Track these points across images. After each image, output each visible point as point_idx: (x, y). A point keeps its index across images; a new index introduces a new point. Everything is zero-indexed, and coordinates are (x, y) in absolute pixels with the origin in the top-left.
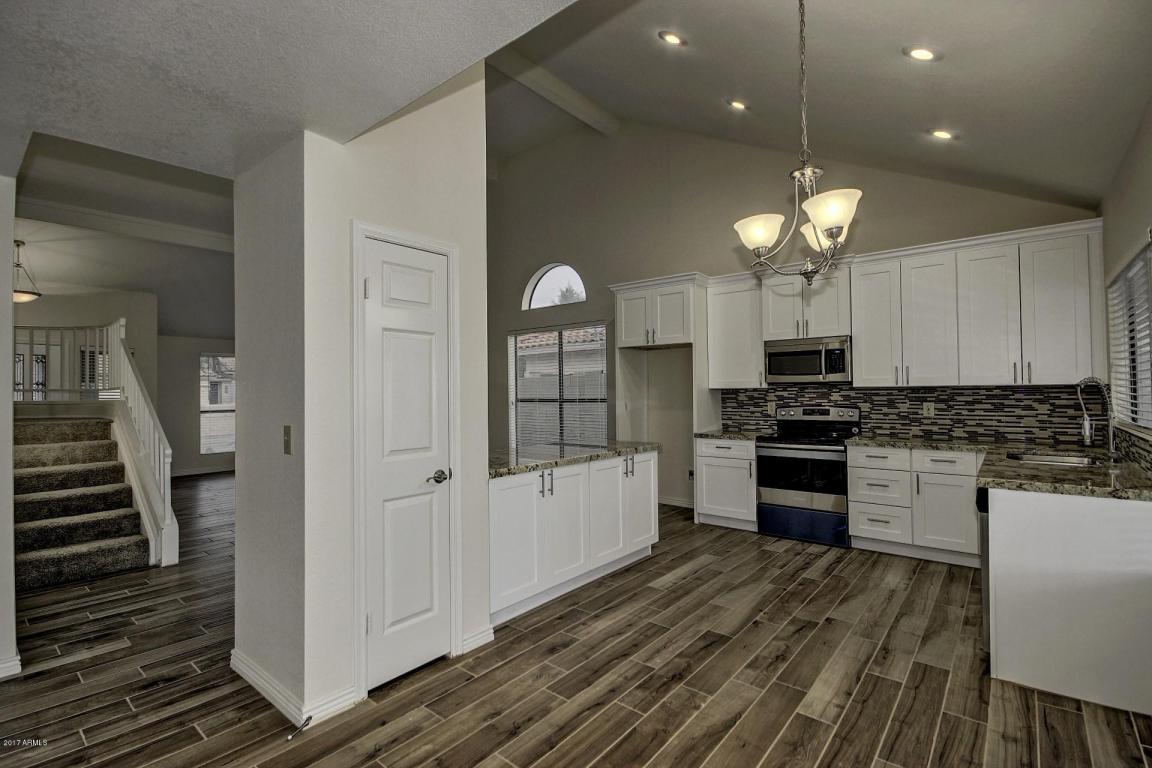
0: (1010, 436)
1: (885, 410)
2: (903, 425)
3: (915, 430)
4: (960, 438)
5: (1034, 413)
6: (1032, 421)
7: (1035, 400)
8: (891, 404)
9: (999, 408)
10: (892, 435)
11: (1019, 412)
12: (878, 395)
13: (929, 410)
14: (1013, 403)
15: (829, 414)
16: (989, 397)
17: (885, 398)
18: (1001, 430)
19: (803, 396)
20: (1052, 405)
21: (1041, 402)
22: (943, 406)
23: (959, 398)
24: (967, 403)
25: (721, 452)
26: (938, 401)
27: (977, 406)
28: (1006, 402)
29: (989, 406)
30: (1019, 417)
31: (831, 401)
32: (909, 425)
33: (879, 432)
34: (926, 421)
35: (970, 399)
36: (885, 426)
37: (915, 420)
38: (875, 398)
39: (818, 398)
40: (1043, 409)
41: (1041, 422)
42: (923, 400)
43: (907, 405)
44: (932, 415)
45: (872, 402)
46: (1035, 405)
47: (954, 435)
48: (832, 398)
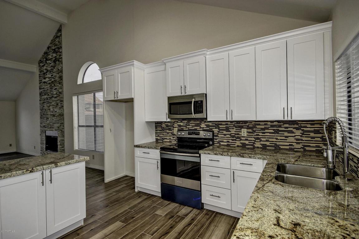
0: (282, 147)
1: (225, 132)
2: (233, 140)
3: (238, 143)
4: (258, 147)
5: (293, 135)
6: (292, 139)
7: (294, 128)
8: (227, 129)
9: (277, 132)
10: (228, 145)
11: (286, 134)
12: (221, 124)
13: (244, 132)
14: (283, 129)
15: (199, 135)
16: (272, 126)
17: (224, 126)
18: (278, 143)
19: (189, 125)
20: (303, 130)
21: (297, 129)
22: (250, 130)
23: (258, 127)
24: (262, 129)
25: (146, 155)
26: (248, 128)
27: (266, 131)
28: (280, 129)
29: (272, 131)
30: (287, 137)
31: (201, 128)
32: (235, 140)
33: (222, 143)
34: (243, 138)
35: (263, 127)
36: (225, 141)
37: (238, 138)
38: (220, 126)
39: (195, 126)
40: (298, 133)
41: (297, 139)
42: (242, 127)
43: (234, 130)
44: (246, 135)
45: (219, 128)
46: (294, 130)
47: (256, 146)
48: (201, 126)
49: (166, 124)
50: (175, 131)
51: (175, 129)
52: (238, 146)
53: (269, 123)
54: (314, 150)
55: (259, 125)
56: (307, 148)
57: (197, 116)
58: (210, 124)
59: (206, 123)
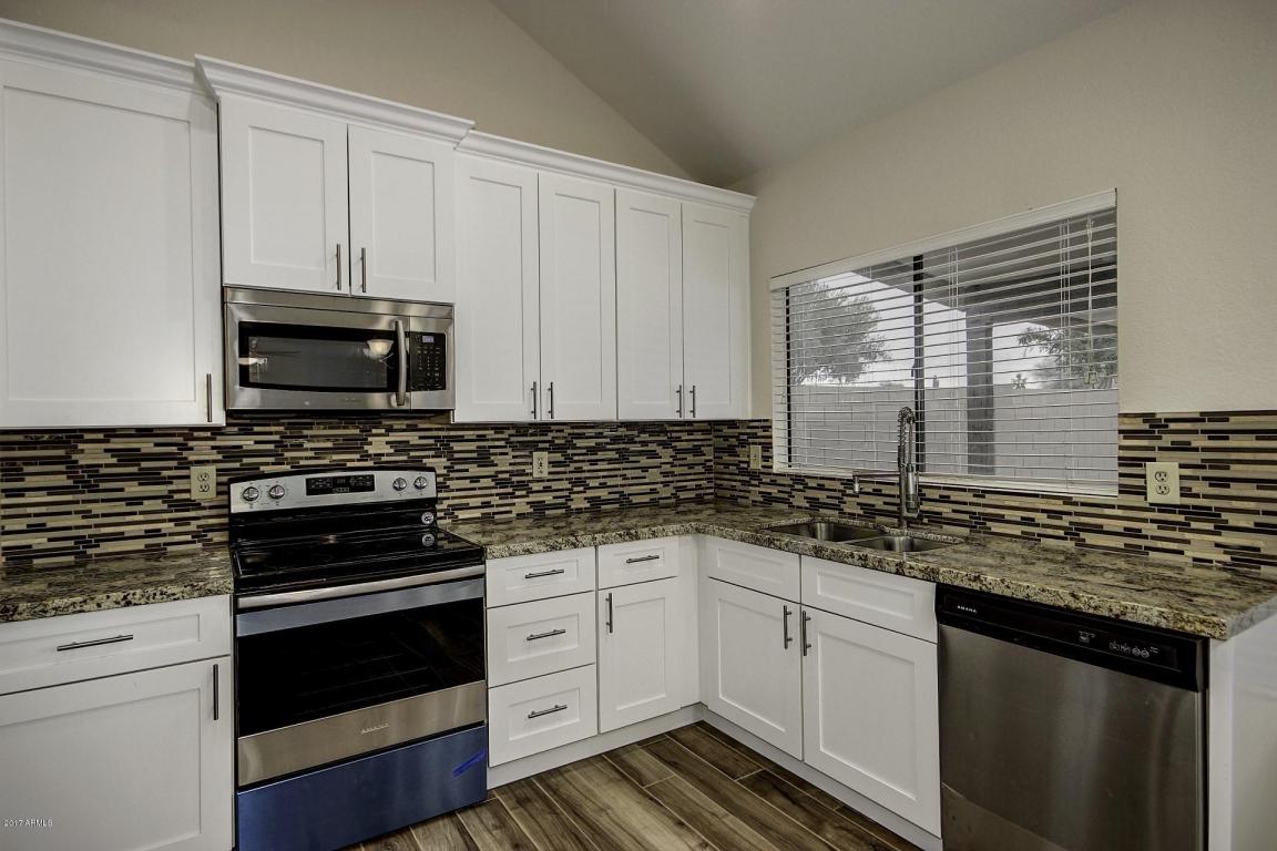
0: (635, 500)
1: (474, 470)
2: (502, 496)
3: (521, 505)
4: (579, 511)
5: (656, 461)
6: (654, 475)
7: (660, 443)
8: (483, 458)
9: (623, 456)
10: (487, 519)
11: (644, 461)
12: (461, 439)
13: (540, 465)
14: (638, 447)
15: (372, 488)
16: (615, 440)
17: (472, 446)
18: (627, 490)
19: (299, 447)
20: (675, 449)
21: (664, 444)
22: (558, 457)
23: (580, 443)
24: (592, 450)
26: (553, 448)
27: (600, 455)
28: (633, 447)
29: (613, 455)
30: (645, 469)
31: (366, 456)
32: (513, 495)
33: (462, 515)
34: (535, 487)
35: (592, 443)
36: (473, 502)
37: (522, 485)
38: (456, 446)
39: (335, 450)
40: (666, 455)
41: (665, 474)
42: (535, 447)
43: (509, 458)
44: (545, 475)
45: (450, 454)
46: (659, 450)
47: (573, 506)
48: (371, 450)
49: (116, 444)
50: (195, 484)
51: (195, 471)
52: (520, 516)
53: (607, 432)
54: (693, 496)
55: (583, 436)
56: (682, 495)
57: (418, 400)
58: (413, 438)
59: (393, 437)
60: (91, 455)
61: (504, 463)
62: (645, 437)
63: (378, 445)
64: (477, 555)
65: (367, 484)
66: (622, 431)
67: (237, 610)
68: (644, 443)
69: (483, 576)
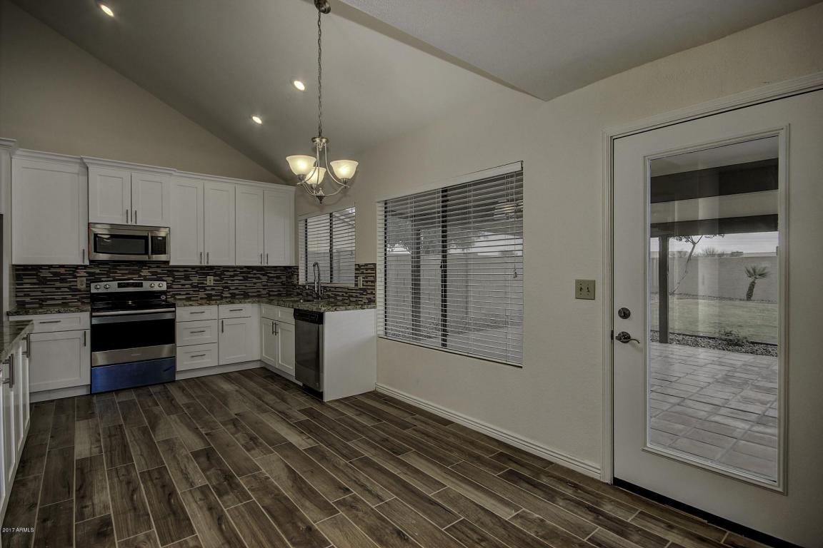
0: (250, 294)
1: (183, 282)
2: (194, 291)
3: (202, 294)
4: (226, 297)
5: (260, 281)
6: (259, 286)
7: (261, 274)
8: (187, 278)
9: (246, 279)
10: (188, 299)
11: (255, 280)
12: (178, 271)
13: (210, 280)
14: (252, 276)
15: (142, 286)
16: (241, 273)
17: (183, 274)
18: (247, 291)
19: (116, 273)
20: (268, 276)
21: (264, 275)
22: (217, 278)
23: (227, 273)
24: (231, 276)
26: (215, 275)
27: (236, 278)
28: (249, 275)
29: (241, 278)
30: (255, 283)
31: (140, 276)
32: (199, 291)
33: (178, 297)
34: (208, 288)
35: (232, 274)
36: (182, 293)
37: (203, 288)
38: (176, 274)
39: (129, 273)
40: (264, 279)
41: (264, 285)
42: (208, 274)
43: (197, 278)
44: (212, 284)
45: (173, 276)
46: (261, 276)
47: (224, 295)
48: (142, 274)
50: (79, 284)
51: (79, 279)
52: (201, 298)
53: (238, 270)
54: (276, 294)
55: (228, 271)
56: (271, 293)
57: (155, 257)
58: (159, 270)
59: (151, 270)
60: (44, 273)
61: (195, 280)
62: (255, 272)
63: (145, 273)
64: (174, 305)
65: (140, 285)
66: (245, 270)
67: (92, 316)
68: (255, 274)
69: (174, 312)
